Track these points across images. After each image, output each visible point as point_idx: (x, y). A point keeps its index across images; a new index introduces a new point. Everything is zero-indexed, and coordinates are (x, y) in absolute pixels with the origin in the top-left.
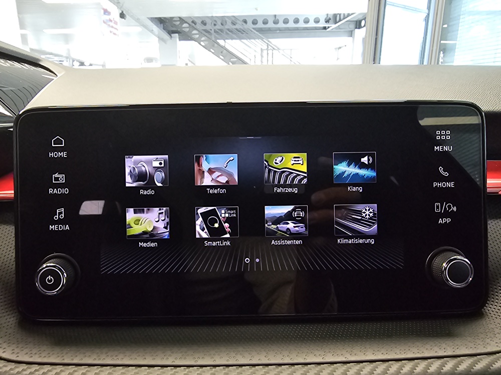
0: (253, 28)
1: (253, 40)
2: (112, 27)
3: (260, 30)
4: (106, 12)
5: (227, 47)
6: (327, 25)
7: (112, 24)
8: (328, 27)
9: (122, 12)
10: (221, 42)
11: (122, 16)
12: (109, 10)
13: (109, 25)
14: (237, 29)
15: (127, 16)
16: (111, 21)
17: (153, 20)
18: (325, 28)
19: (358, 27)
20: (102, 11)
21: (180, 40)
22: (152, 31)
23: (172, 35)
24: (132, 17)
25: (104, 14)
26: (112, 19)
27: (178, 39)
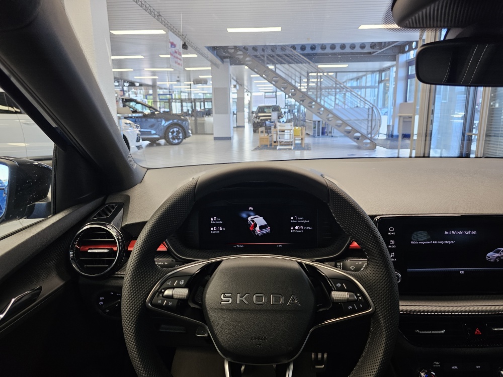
0: (301, 54)
1: (300, 65)
2: (177, 58)
3: (308, 56)
4: (173, 45)
5: (278, 71)
6: (371, 50)
7: (177, 55)
8: (374, 52)
9: (185, 43)
10: (271, 67)
11: (185, 46)
12: (175, 43)
13: (175, 56)
14: (286, 55)
15: (189, 48)
16: (176, 52)
17: (209, 48)
18: (370, 53)
19: (401, 51)
20: (170, 44)
21: (231, 65)
22: (207, 58)
23: (225, 60)
24: (192, 47)
25: (171, 47)
26: (177, 51)
27: (229, 64)
